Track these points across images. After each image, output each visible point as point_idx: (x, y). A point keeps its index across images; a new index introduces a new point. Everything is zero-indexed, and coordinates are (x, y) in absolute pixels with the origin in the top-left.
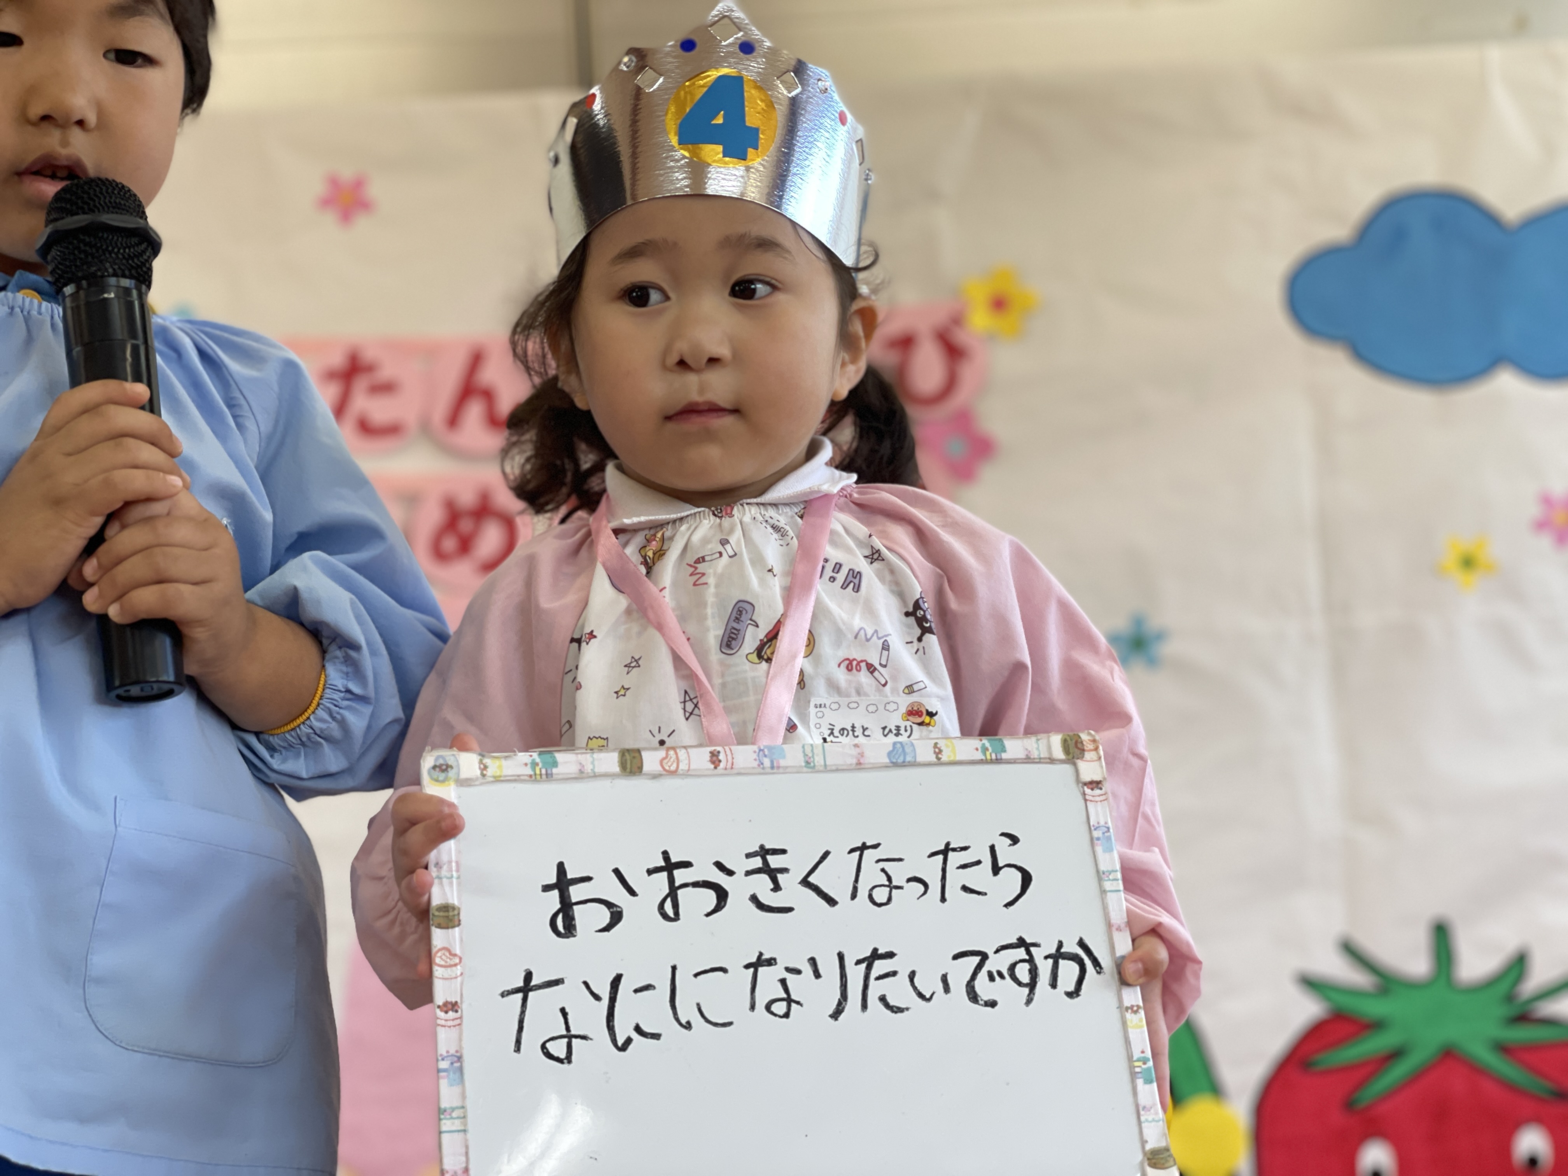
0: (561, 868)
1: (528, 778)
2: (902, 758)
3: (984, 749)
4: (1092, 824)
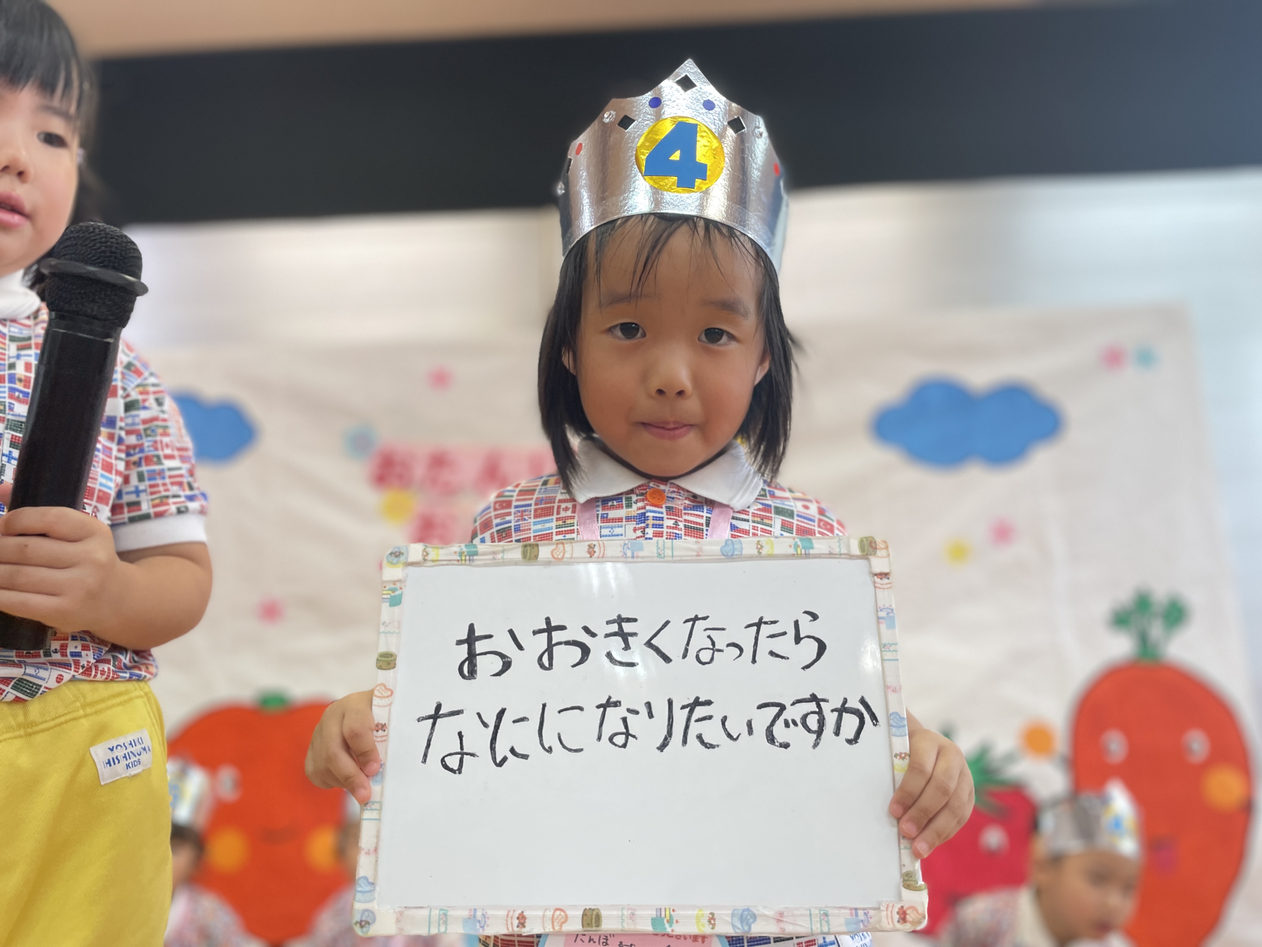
0: (471, 628)
1: (456, 562)
2: (731, 552)
3: (796, 546)
4: (878, 606)
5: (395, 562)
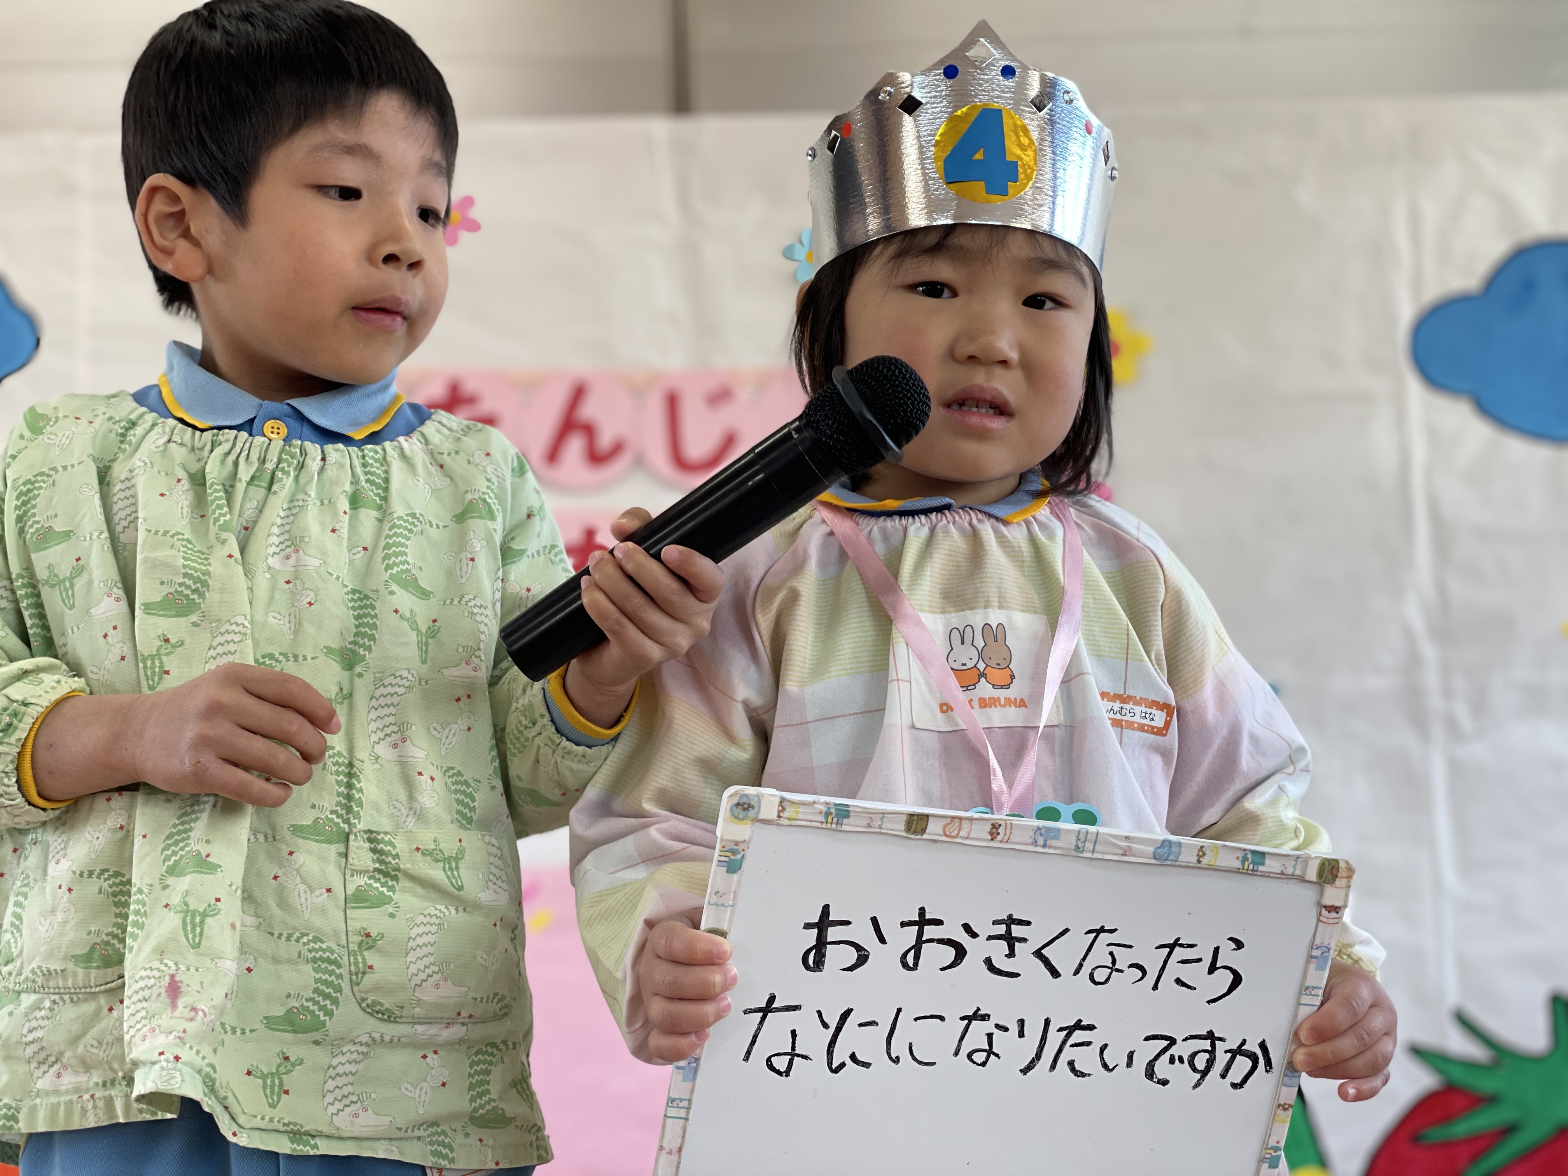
0: (826, 910)
1: (818, 825)
2: (1166, 856)
3: (1245, 859)
4: (1316, 942)
5: (741, 816)
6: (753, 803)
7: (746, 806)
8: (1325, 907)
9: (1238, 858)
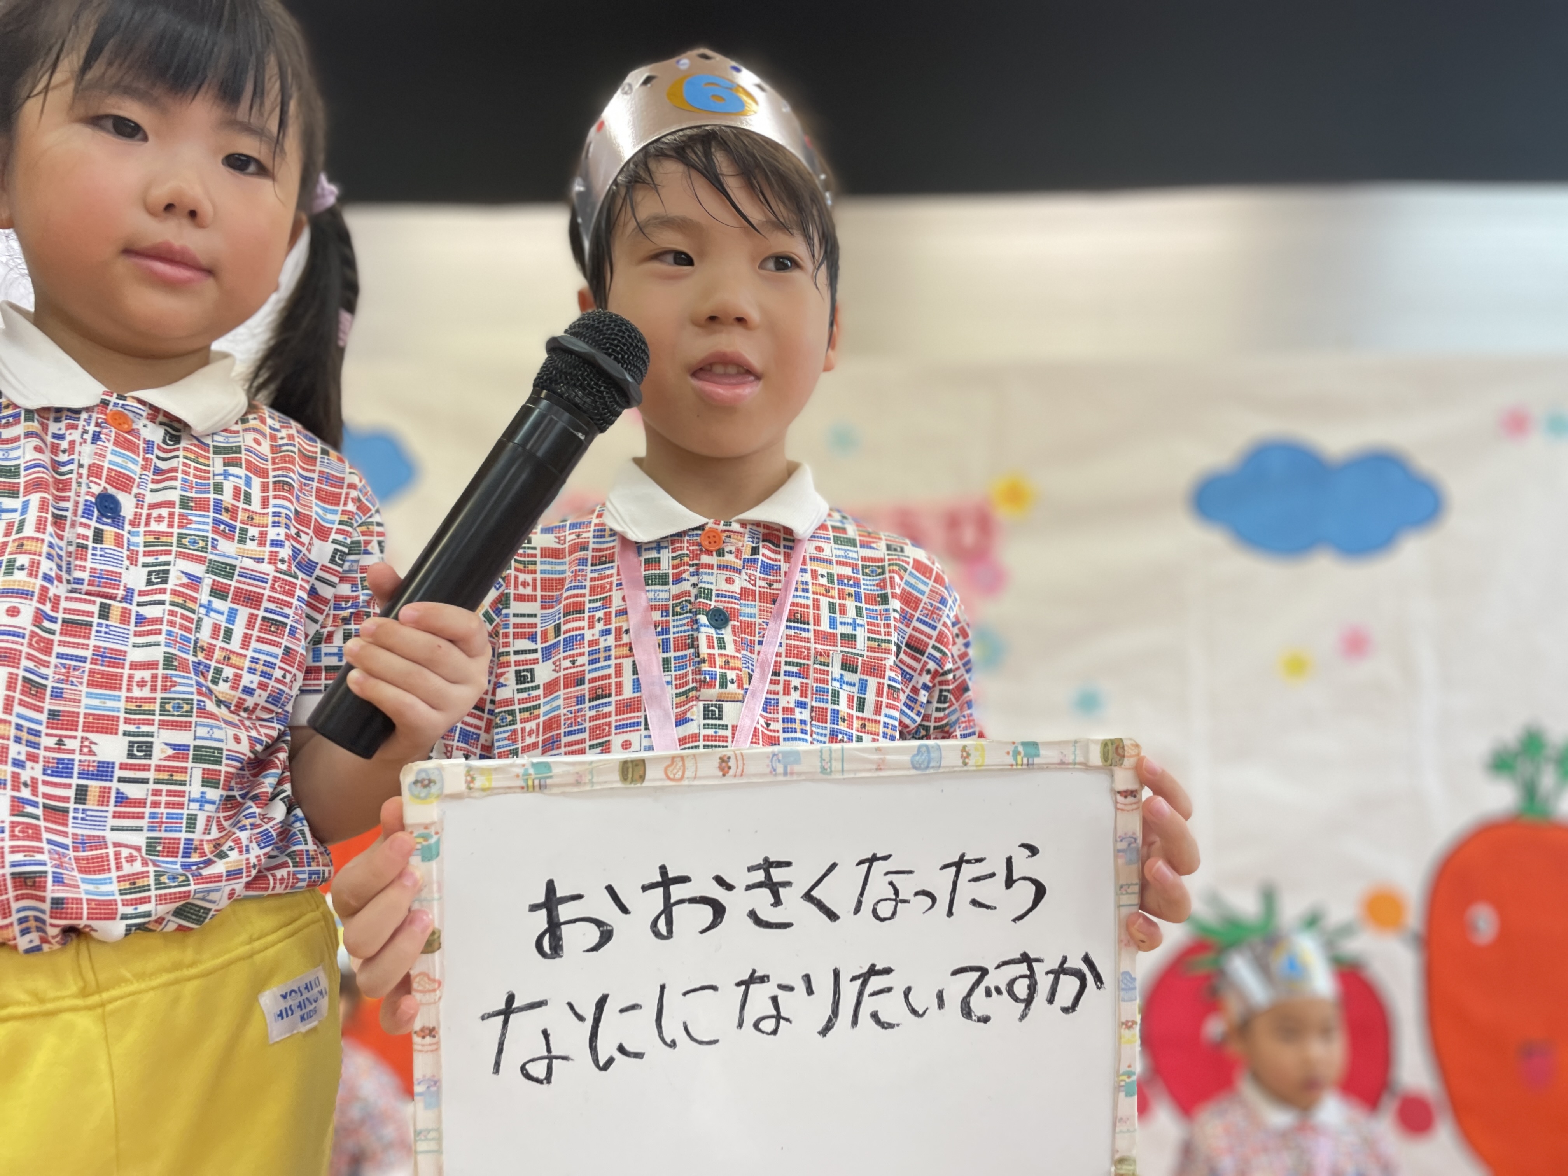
0: (551, 887)
1: (519, 790)
2: (926, 763)
3: (1016, 753)
4: (1118, 835)
5: (423, 795)
6: (433, 777)
7: (426, 782)
8: (1119, 792)
9: (1008, 753)
